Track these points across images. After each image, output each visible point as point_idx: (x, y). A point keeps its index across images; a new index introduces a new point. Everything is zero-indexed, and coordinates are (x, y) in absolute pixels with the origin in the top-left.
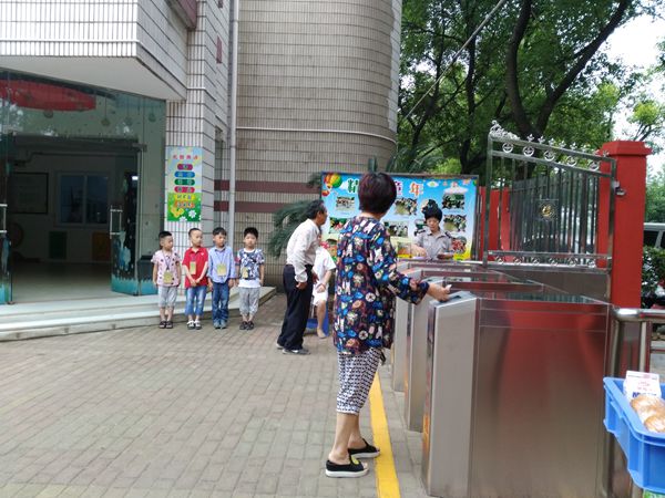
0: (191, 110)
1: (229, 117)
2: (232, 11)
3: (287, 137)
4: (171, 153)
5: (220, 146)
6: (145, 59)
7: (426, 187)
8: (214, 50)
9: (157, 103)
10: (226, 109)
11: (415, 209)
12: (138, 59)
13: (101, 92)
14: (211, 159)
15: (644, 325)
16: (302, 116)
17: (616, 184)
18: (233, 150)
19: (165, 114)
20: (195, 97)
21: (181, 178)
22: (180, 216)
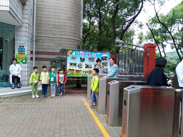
0: (24, 29)
1: (33, 32)
3: (51, 39)
4: (17, 42)
7: (97, 54)
8: (31, 12)
9: (12, 26)
10: (32, 30)
11: (94, 61)
12: (9, 12)
14: (29, 44)
16: (56, 33)
17: (149, 55)
18: (34, 42)
19: (15, 30)
20: (25, 25)
21: (20, 50)
22: (20, 62)
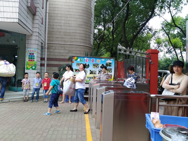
0: (34, 38)
1: (45, 40)
2: (46, 10)
3: (62, 45)
4: (27, 50)
5: (42, 48)
6: (21, 23)
7: (101, 61)
8: (41, 21)
9: (24, 35)
10: (44, 37)
11: (98, 67)
12: (18, 23)
13: (7, 32)
14: (40, 52)
15: (157, 99)
16: (67, 40)
17: (150, 61)
18: (46, 49)
19: (26, 39)
20: (35, 34)
21: (30, 57)
22: (30, 68)
